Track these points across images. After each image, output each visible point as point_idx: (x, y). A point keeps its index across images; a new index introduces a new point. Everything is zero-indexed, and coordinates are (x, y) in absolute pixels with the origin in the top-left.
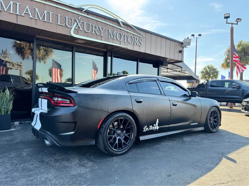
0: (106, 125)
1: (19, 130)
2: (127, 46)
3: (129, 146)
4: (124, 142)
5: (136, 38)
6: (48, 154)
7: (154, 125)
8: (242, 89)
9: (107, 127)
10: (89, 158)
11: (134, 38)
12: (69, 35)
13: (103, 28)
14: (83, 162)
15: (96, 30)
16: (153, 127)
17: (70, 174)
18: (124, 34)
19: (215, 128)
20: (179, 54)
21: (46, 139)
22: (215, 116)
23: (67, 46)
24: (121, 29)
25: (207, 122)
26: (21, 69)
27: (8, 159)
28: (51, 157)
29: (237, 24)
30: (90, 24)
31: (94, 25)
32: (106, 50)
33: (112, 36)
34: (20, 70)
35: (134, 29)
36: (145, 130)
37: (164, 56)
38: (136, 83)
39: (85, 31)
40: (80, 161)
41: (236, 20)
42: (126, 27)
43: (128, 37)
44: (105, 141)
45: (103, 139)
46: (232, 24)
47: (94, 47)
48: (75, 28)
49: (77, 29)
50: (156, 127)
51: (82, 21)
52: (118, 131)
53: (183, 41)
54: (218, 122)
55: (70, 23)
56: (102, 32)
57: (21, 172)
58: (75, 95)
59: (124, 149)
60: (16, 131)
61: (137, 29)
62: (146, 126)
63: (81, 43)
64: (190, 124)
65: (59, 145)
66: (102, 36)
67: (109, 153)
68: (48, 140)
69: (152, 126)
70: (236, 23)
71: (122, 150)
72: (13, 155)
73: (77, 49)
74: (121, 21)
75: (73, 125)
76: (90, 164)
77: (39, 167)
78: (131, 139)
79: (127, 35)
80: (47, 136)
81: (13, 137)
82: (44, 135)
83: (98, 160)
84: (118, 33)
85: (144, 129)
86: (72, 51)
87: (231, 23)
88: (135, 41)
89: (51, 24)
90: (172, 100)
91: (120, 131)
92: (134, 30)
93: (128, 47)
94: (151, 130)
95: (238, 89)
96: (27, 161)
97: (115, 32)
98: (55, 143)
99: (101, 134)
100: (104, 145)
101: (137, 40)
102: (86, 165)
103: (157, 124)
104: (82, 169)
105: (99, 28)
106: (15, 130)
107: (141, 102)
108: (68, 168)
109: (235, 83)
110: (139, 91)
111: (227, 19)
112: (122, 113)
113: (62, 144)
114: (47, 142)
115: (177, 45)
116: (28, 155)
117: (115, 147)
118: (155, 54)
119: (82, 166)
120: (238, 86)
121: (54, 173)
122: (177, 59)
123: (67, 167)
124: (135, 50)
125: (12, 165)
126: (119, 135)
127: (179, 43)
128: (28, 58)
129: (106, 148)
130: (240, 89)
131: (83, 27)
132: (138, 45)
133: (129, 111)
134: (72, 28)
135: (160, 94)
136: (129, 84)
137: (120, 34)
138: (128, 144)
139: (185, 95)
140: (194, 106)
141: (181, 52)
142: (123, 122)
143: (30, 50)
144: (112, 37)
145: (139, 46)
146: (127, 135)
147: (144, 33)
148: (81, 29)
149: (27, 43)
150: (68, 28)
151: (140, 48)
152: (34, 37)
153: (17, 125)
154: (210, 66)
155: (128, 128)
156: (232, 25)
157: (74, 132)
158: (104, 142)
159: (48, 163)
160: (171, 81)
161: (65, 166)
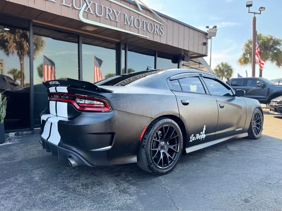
0: (149, 135)
1: (17, 143)
2: (146, 36)
3: (175, 161)
4: (169, 157)
5: (157, 26)
6: (69, 176)
7: (201, 133)
8: (267, 88)
9: (150, 138)
10: (128, 179)
11: (154, 25)
12: (77, 19)
13: (119, 11)
14: (122, 187)
15: (109, 14)
16: (200, 136)
17: (113, 206)
18: (142, 20)
19: (259, 133)
20: (203, 46)
21: (70, 157)
22: (258, 119)
23: (71, 35)
24: (138, 14)
25: (251, 126)
26: (2, 68)
27: (15, 187)
28: (76, 181)
29: (260, 14)
30: (103, 6)
31: (107, 8)
32: (118, 41)
33: (129, 21)
34: (1, 70)
35: (154, 14)
36: (192, 140)
37: (187, 49)
38: (177, 79)
39: (96, 15)
40: (118, 185)
41: (260, 8)
42: (145, 11)
43: (147, 24)
44: (149, 157)
45: (146, 154)
46: (255, 13)
47: (105, 36)
48: (85, 11)
49: (87, 12)
50: (203, 136)
51: (92, 2)
52: (162, 142)
53: (208, 31)
54: (261, 126)
55: (78, 4)
56: (117, 17)
57: (42, 207)
58: (111, 96)
59: (170, 165)
60: (14, 144)
61: (157, 14)
62: (193, 135)
63: (90, 31)
64: (235, 129)
65: (91, 165)
66: (117, 22)
67: (153, 172)
68: (73, 159)
69: (198, 134)
70: (259, 12)
71: (168, 167)
72: (20, 180)
73: (84, 38)
74: (140, 4)
75: (109, 136)
76: (133, 189)
77: (65, 197)
78: (176, 153)
79: (146, 21)
80: (72, 153)
81: (12, 154)
82: (67, 151)
83: (141, 182)
84: (136, 19)
85: (190, 138)
86: (78, 42)
87: (253, 12)
88: (156, 29)
89: (54, 4)
90: (219, 101)
91: (163, 142)
92: (154, 16)
93: (148, 37)
94: (197, 139)
95: (263, 88)
96: (44, 189)
97: (132, 17)
98: (84, 163)
99: (144, 148)
100: (148, 162)
101: (157, 29)
102: (128, 190)
103: (204, 132)
104: (127, 198)
105: (113, 10)
106: (11, 143)
107: (187, 104)
108: (105, 196)
109: (260, 81)
110: (182, 90)
111: (249, 8)
112: (167, 119)
113: (96, 163)
114: (73, 162)
115: (201, 36)
116: (42, 180)
117: (160, 164)
118: (177, 47)
119: (124, 193)
120: (263, 85)
121: (90, 206)
122: (202, 53)
123: (103, 195)
124: (155, 40)
125: (25, 197)
126: (162, 147)
127: (203, 33)
128: (13, 52)
129: (150, 165)
130: (265, 88)
131: (94, 9)
132: (159, 34)
133: (175, 116)
134: (80, 10)
135: (205, 93)
136: (171, 80)
137: (138, 19)
138: (174, 158)
139: (228, 95)
140: (240, 107)
141: (205, 44)
142: (168, 130)
143: (15, 43)
144: (129, 24)
145: (160, 36)
146: (172, 147)
147: (166, 20)
148: (92, 12)
149: (11, 34)
150: (76, 11)
151: (160, 38)
152: (29, 21)
153: (12, 137)
154: (224, 63)
155: (174, 138)
156: (255, 15)
157: (111, 146)
158: (147, 158)
159: (74, 191)
160: (214, 77)
161: (101, 194)
